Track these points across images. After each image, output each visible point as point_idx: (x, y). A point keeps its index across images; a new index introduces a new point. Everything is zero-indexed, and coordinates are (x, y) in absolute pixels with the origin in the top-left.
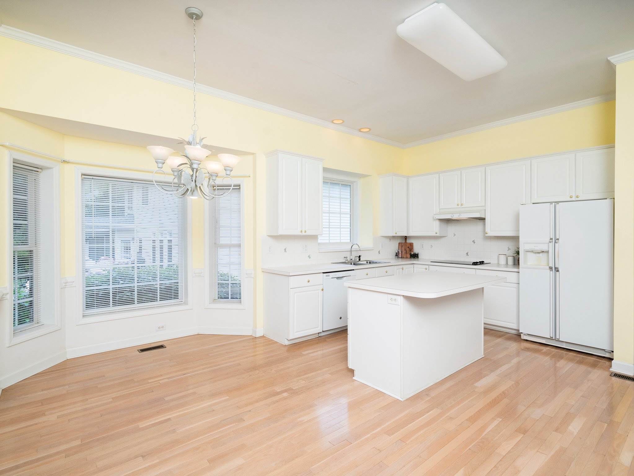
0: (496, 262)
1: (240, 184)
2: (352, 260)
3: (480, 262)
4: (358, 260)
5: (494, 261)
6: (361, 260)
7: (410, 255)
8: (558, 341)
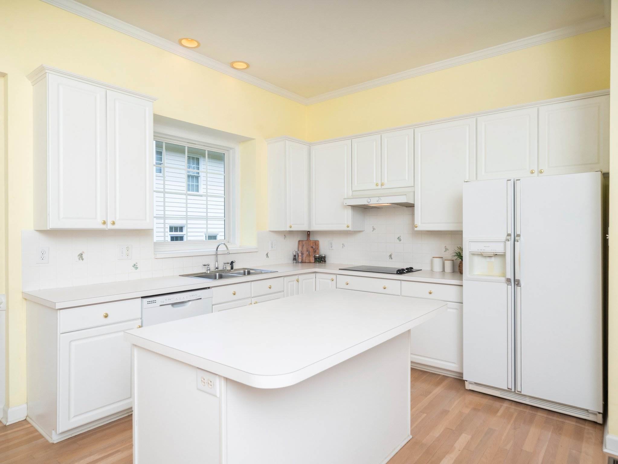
0: (428, 268)
2: (217, 268)
3: (407, 269)
4: (229, 268)
5: (426, 267)
6: (234, 268)
7: (314, 258)
8: (520, 394)
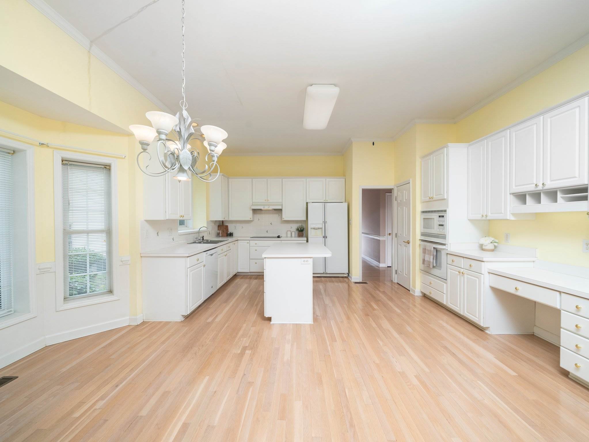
1: (110, 164)
5: (285, 235)
7: (226, 234)
